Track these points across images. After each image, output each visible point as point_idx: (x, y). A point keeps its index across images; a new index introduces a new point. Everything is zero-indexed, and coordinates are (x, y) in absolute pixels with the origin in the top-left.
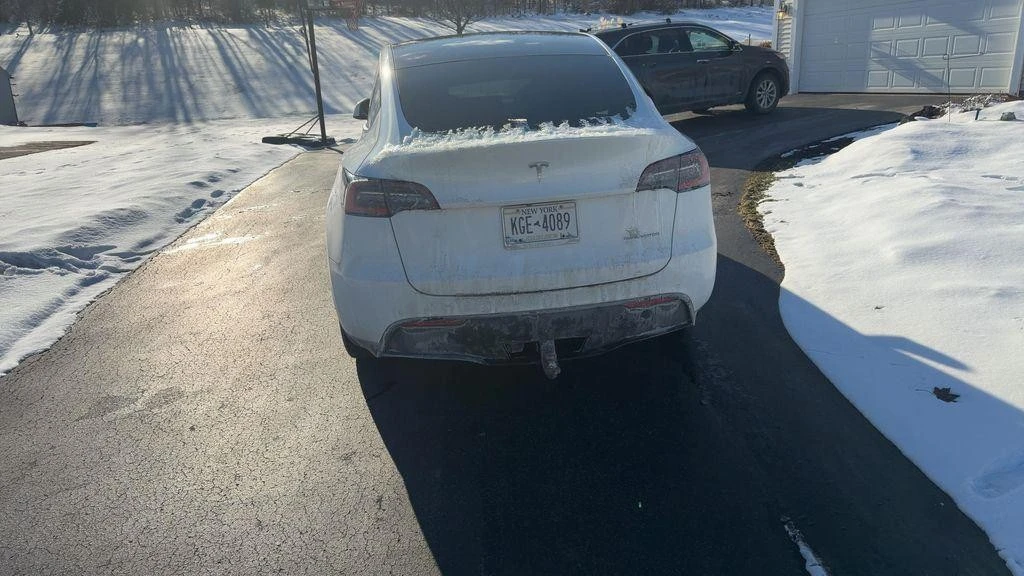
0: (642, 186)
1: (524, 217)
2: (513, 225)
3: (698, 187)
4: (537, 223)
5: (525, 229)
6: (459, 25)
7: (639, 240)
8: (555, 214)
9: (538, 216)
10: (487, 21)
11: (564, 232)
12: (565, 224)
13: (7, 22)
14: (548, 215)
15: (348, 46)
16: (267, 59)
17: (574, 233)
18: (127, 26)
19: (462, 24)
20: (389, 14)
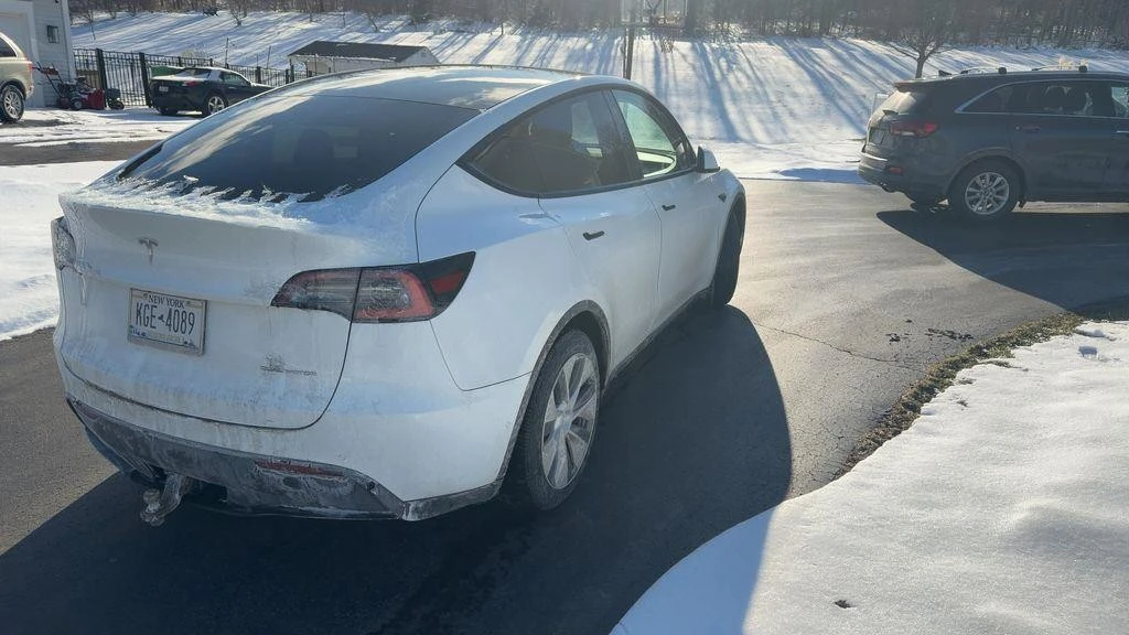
0: (281, 300)
1: (150, 304)
2: (139, 312)
3: (395, 321)
4: (161, 318)
5: (148, 321)
6: (922, 53)
7: (282, 377)
8: (181, 310)
9: (162, 309)
10: (978, 51)
11: (187, 337)
12: (189, 327)
13: (491, 22)
14: (174, 308)
15: (787, 67)
16: (697, 75)
17: (197, 343)
18: (584, 32)
19: (927, 52)
20: (856, 36)
